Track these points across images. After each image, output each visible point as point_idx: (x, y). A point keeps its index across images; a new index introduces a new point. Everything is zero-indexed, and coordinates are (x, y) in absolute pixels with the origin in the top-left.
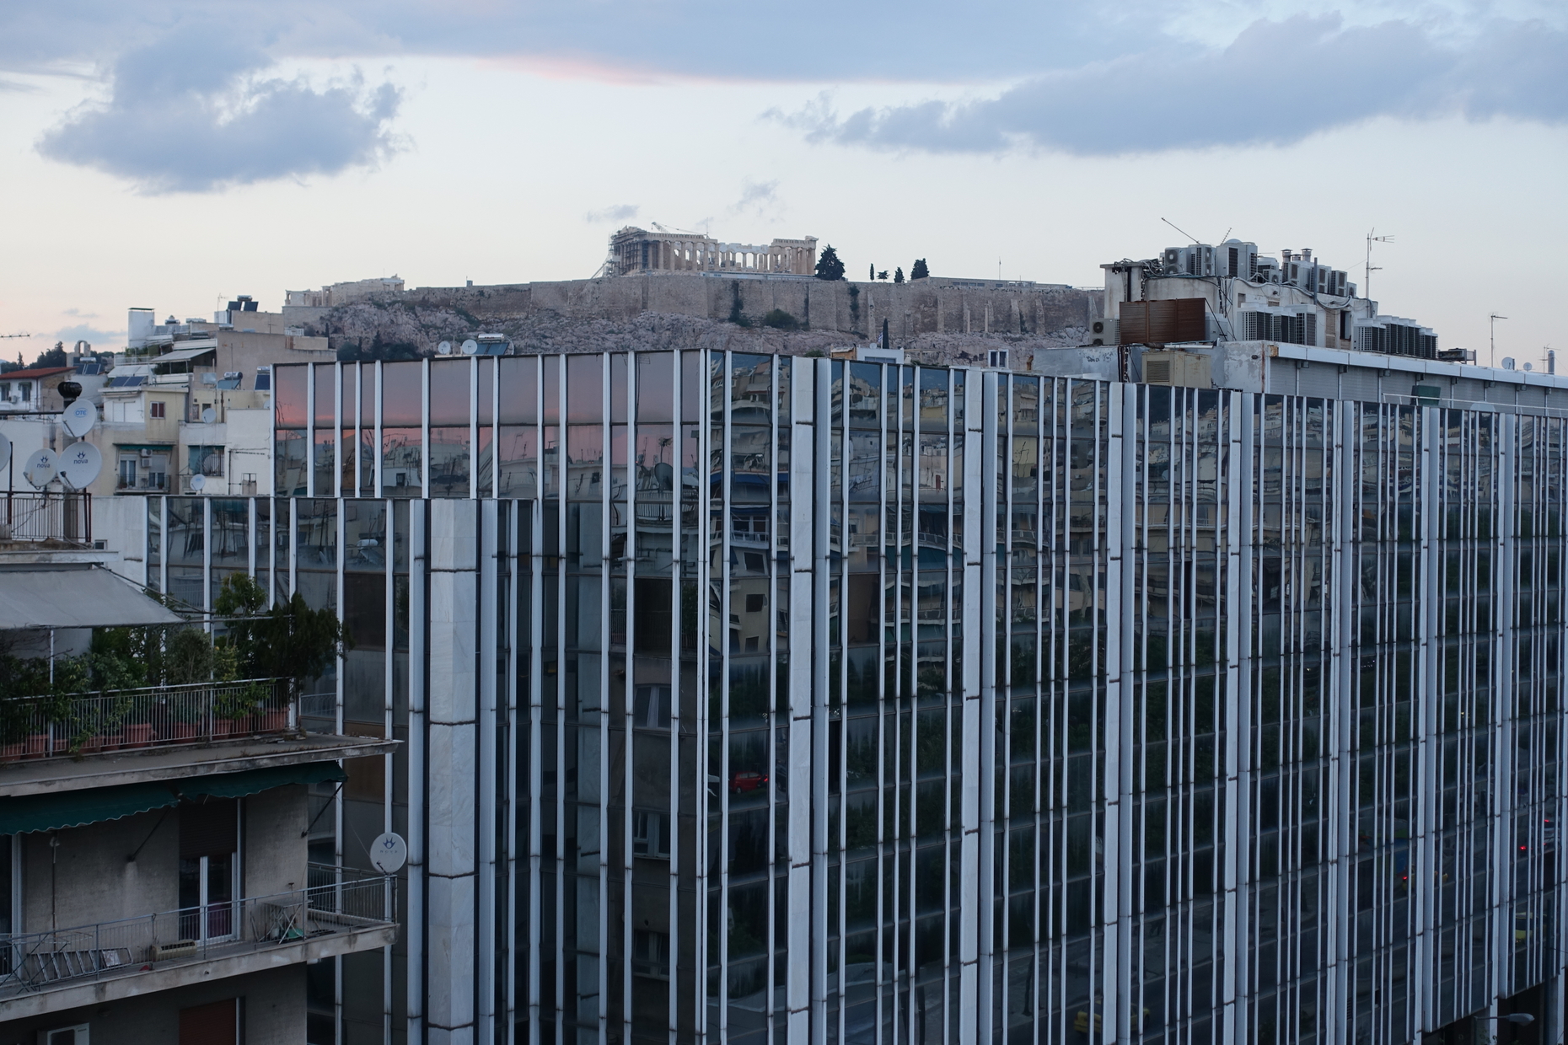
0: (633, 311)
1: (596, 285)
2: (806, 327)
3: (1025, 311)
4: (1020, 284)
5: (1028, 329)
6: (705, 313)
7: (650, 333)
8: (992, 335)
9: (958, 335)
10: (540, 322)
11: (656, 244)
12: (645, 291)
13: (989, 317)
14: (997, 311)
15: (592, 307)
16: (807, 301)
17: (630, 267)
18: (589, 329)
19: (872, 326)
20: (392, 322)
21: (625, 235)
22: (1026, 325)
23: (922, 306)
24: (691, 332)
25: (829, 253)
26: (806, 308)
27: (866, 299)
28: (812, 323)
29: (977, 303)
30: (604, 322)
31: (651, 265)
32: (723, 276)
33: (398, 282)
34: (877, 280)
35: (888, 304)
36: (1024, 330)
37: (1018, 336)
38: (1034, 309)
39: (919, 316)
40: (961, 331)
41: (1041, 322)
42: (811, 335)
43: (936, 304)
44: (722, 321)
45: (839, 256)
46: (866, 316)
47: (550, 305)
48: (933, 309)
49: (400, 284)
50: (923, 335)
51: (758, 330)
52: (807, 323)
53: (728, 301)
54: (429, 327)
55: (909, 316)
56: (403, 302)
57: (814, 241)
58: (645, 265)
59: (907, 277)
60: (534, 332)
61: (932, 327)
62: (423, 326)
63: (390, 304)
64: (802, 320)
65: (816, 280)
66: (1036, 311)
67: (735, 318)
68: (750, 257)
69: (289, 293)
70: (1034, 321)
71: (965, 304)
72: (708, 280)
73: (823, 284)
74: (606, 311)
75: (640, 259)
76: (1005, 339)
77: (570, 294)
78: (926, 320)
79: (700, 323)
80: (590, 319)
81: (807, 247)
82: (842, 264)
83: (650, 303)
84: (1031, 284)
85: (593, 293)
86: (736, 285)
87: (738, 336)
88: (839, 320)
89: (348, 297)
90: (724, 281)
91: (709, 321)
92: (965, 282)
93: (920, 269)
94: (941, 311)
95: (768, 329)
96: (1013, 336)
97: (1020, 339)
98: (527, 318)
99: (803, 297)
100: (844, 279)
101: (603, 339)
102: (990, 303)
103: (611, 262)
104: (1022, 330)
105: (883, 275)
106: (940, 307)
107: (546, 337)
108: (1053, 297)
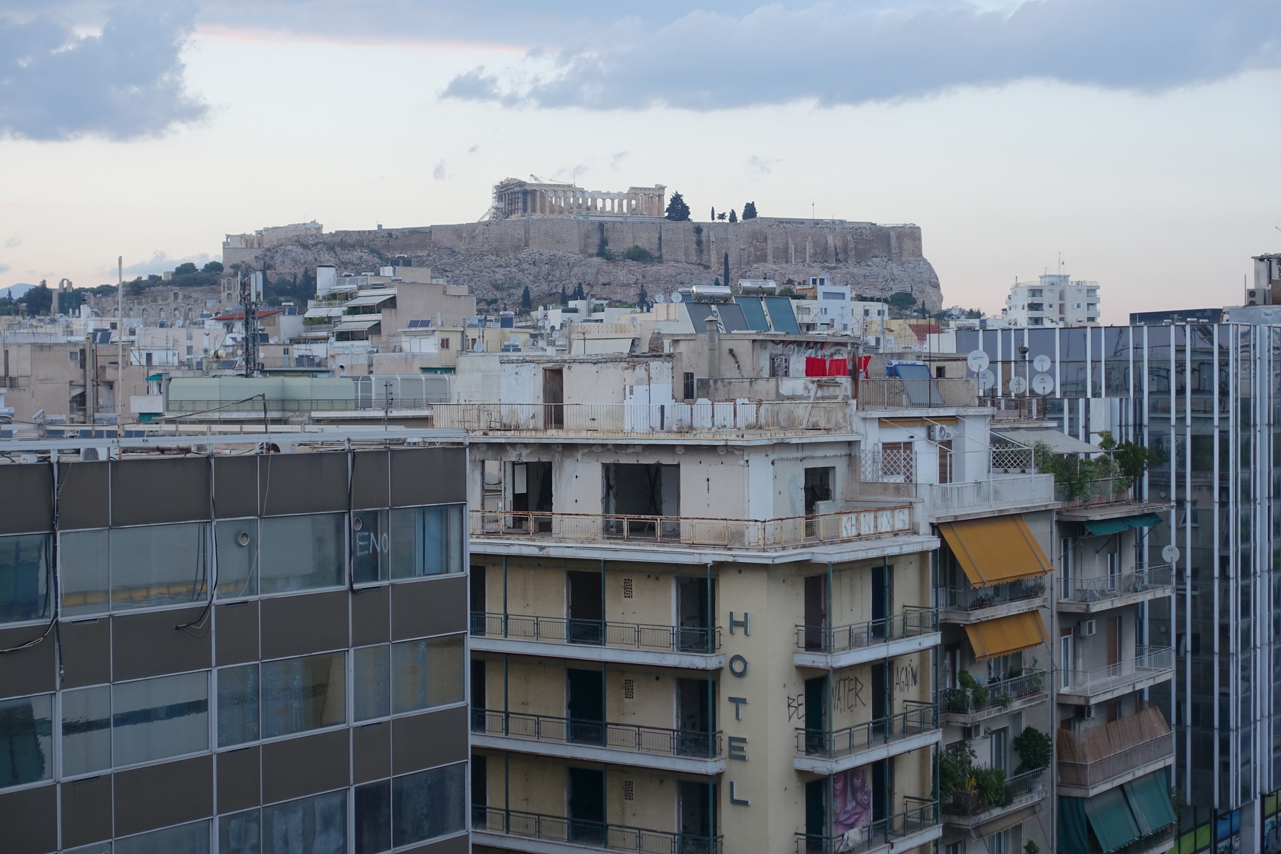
0: (517, 249)
1: (486, 228)
2: (660, 260)
3: (839, 244)
4: (833, 222)
5: (841, 260)
6: (577, 250)
7: (532, 266)
8: (812, 265)
9: (784, 265)
10: (441, 259)
11: (533, 192)
12: (527, 232)
13: (809, 250)
14: (816, 244)
15: (482, 246)
16: (660, 239)
17: (512, 212)
18: (482, 264)
19: (714, 259)
20: (316, 260)
21: (507, 185)
22: (840, 256)
23: (754, 242)
24: (566, 265)
25: (677, 199)
26: (660, 245)
27: (709, 236)
28: (665, 257)
29: (799, 239)
30: (494, 258)
31: (530, 210)
32: (590, 218)
33: (317, 226)
34: (717, 220)
35: (727, 240)
36: (838, 260)
37: (833, 265)
38: (846, 243)
39: (752, 250)
40: (787, 262)
41: (852, 253)
42: (665, 267)
43: (765, 239)
44: (591, 256)
45: (686, 200)
46: (709, 251)
47: (448, 245)
48: (764, 244)
49: (320, 228)
50: (755, 265)
51: (621, 263)
52: (661, 257)
53: (595, 239)
54: (347, 264)
55: (744, 249)
56: (325, 243)
57: (663, 188)
58: (525, 210)
59: (739, 217)
60: (436, 267)
61: (763, 259)
62: (342, 263)
63: (313, 245)
64: (657, 254)
65: (667, 221)
66: (847, 244)
67: (601, 253)
68: (608, 202)
69: (228, 236)
70: (847, 253)
71: (790, 239)
72: (578, 222)
73: (673, 224)
74: (495, 249)
75: (520, 205)
76: (823, 268)
77: (464, 235)
78: (758, 253)
79: (574, 258)
80: (482, 255)
81: (657, 193)
82: (688, 208)
83: (531, 242)
84: (842, 222)
85: (483, 234)
86: (601, 226)
87: (605, 268)
88: (687, 254)
89: (278, 239)
90: (592, 223)
91: (580, 256)
92: (789, 221)
93: (750, 211)
94: (770, 246)
95: (629, 262)
96: (829, 265)
97: (835, 268)
98: (429, 255)
99: (657, 236)
100: (689, 220)
101: (493, 272)
102: (810, 238)
103: (497, 208)
104: (836, 260)
105: (722, 216)
106: (769, 242)
107: (447, 271)
108: (861, 232)
